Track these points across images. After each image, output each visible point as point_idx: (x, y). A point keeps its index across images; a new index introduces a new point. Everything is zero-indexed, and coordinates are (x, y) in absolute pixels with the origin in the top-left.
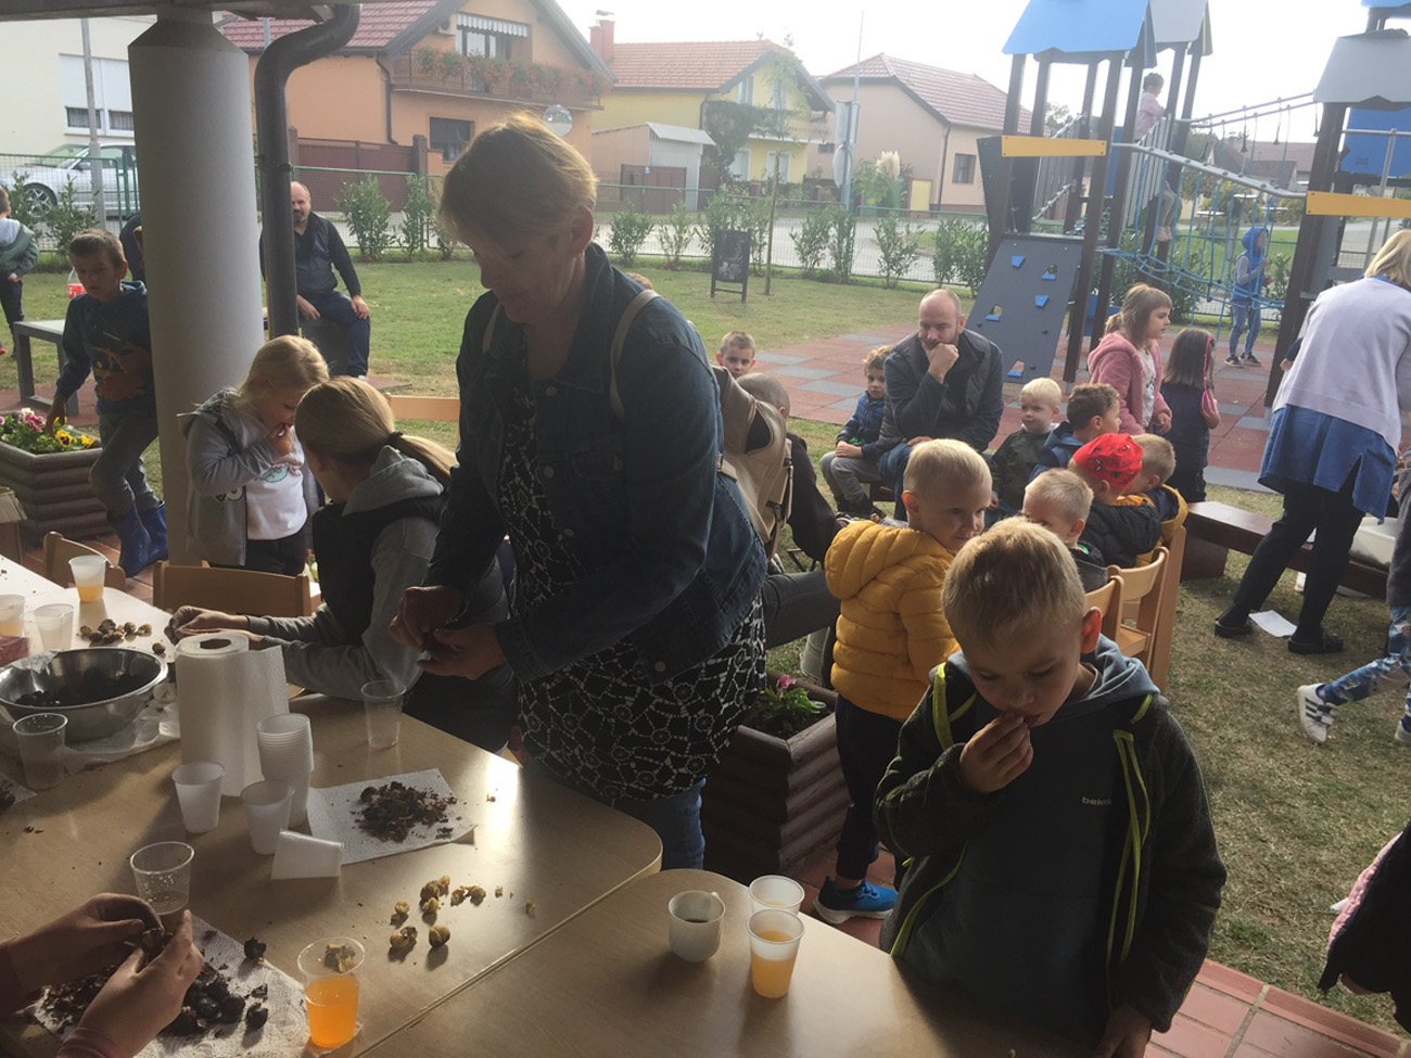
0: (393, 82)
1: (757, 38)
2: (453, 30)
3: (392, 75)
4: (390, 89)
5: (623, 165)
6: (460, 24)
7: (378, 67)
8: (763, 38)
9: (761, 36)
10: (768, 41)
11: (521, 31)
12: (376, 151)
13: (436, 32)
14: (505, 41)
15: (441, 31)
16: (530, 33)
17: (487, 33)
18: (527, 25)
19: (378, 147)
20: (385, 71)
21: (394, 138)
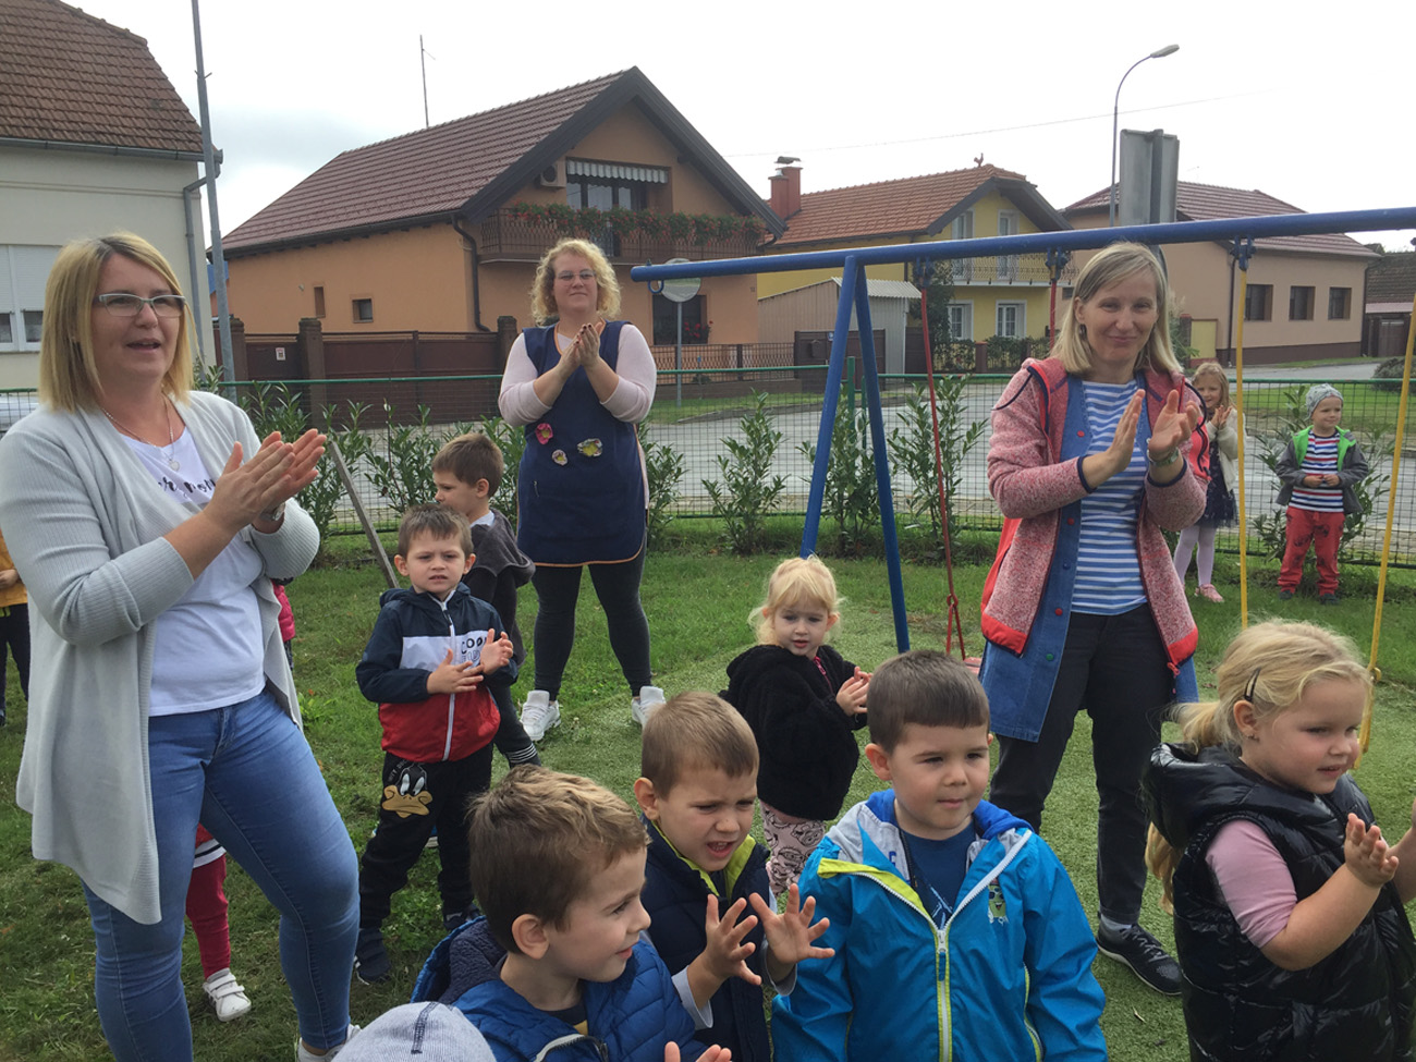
0: (480, 252)
1: (976, 165)
2: (561, 181)
3: (480, 244)
4: (476, 262)
5: (797, 334)
6: (572, 172)
7: (461, 236)
8: (982, 164)
9: (980, 162)
10: (990, 166)
11: (658, 177)
12: (461, 342)
13: (537, 185)
14: (641, 191)
15: (545, 183)
16: (669, 177)
17: (615, 184)
18: (667, 169)
19: (463, 338)
20: (468, 239)
21: (483, 323)
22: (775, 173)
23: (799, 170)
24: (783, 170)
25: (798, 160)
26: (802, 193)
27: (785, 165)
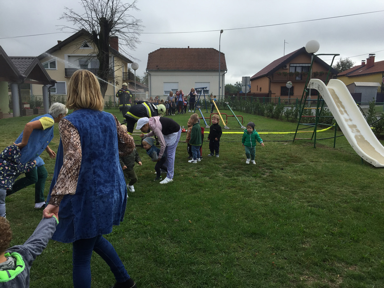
2: (288, 67)
3: (271, 79)
4: (270, 82)
6: (291, 66)
7: (268, 78)
13: (283, 69)
17: (300, 67)
22: (367, 58)
23: (374, 56)
25: (375, 54)
26: (375, 62)
27: (370, 56)
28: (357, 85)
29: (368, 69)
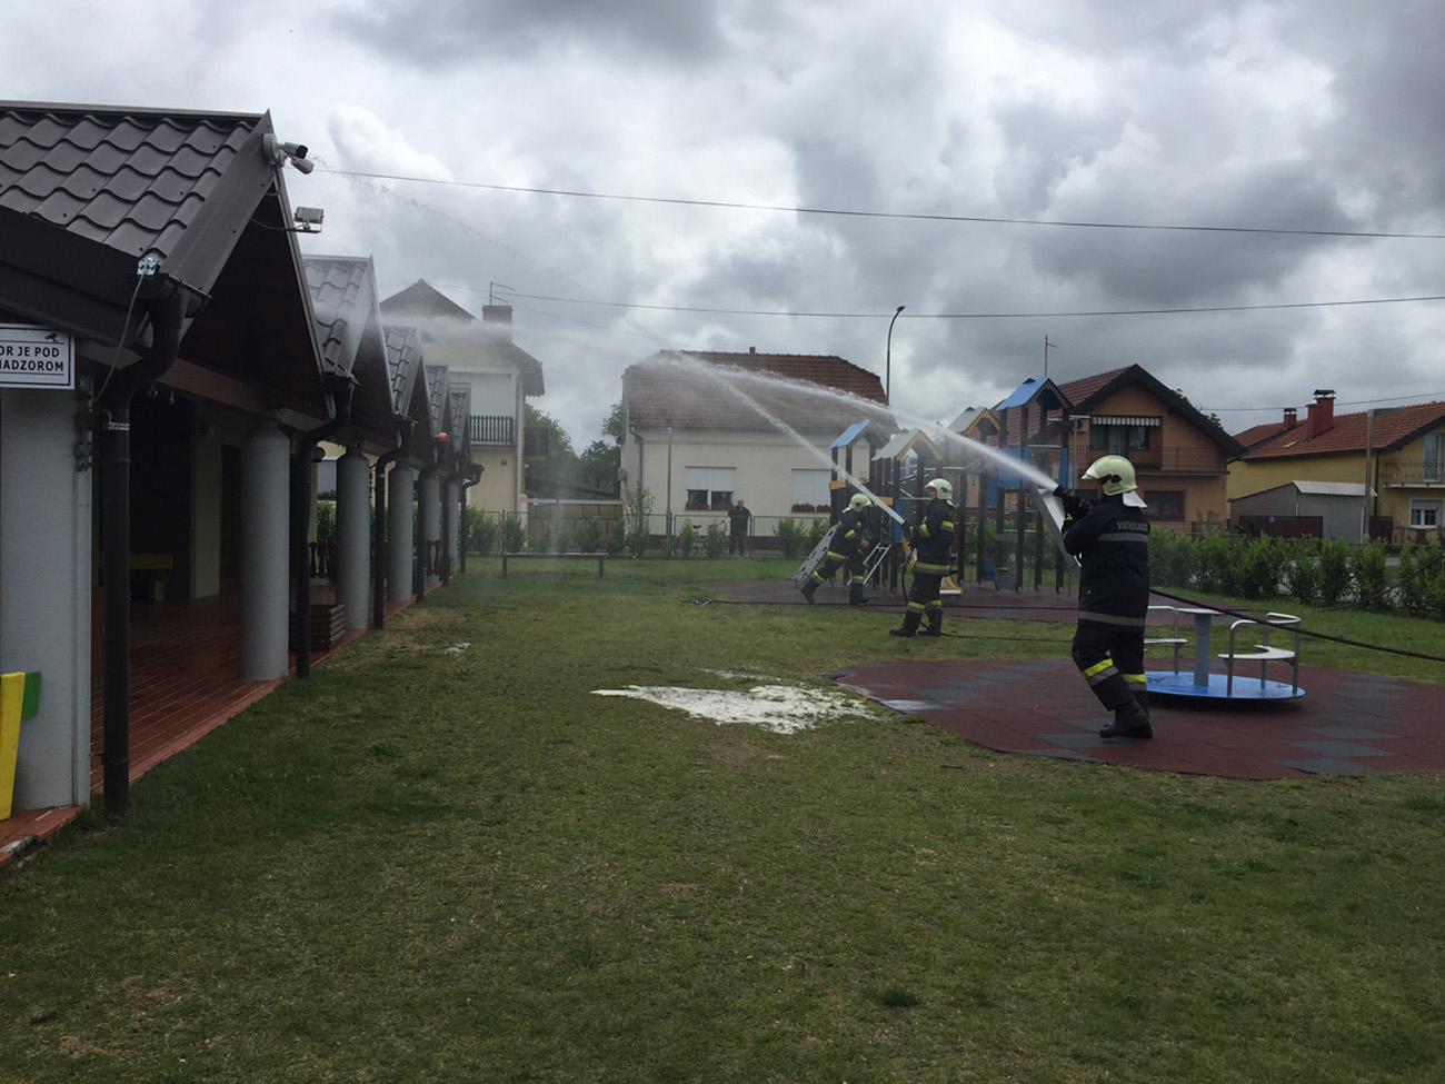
2: (1085, 428)
5: (1241, 516)
6: (1095, 423)
11: (1154, 422)
15: (1075, 430)
16: (1161, 422)
18: (1158, 417)
22: (1312, 402)
23: (1333, 399)
24: (1318, 400)
25: (1333, 392)
26: (1334, 415)
27: (1319, 396)
28: (1303, 491)
29: (1313, 438)
